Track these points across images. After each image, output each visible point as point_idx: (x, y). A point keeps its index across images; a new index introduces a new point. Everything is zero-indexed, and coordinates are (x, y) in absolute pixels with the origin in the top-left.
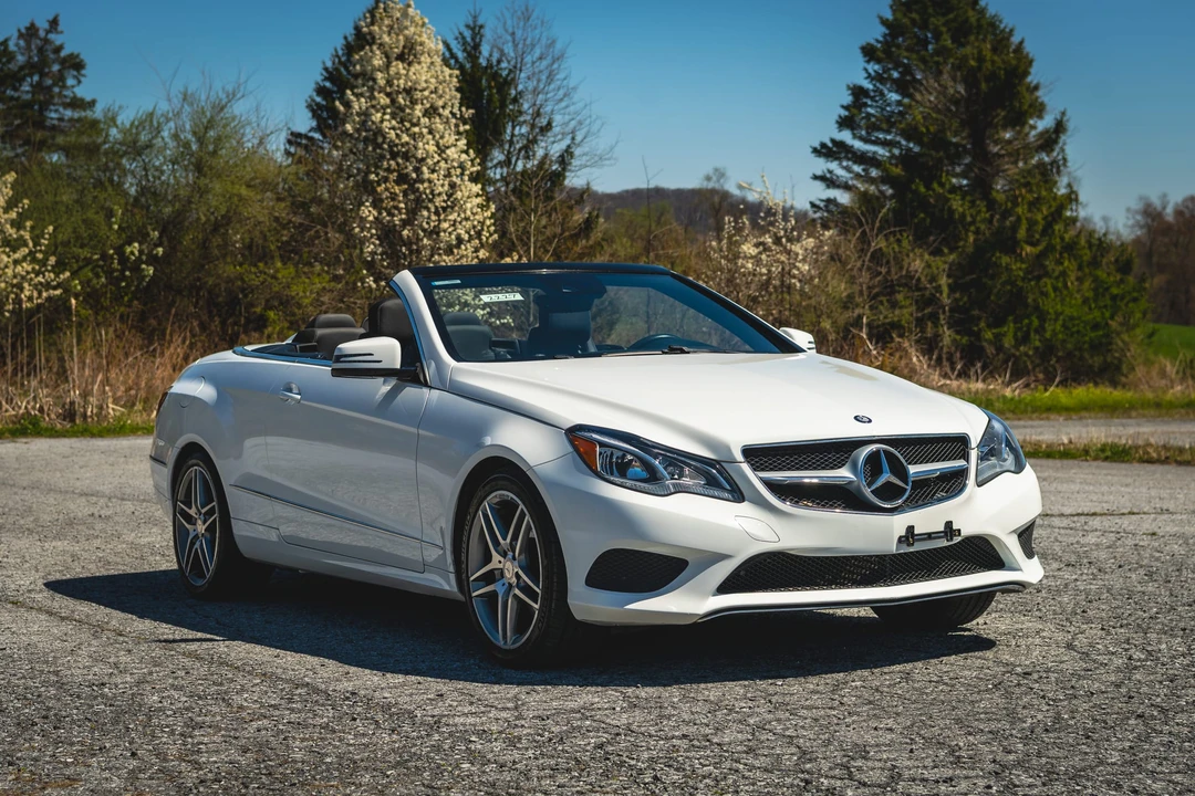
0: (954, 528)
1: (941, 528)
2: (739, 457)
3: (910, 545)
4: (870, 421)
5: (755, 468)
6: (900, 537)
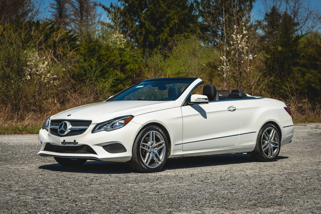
0: (76, 142)
2: (50, 122)
3: (64, 144)
6: (62, 142)
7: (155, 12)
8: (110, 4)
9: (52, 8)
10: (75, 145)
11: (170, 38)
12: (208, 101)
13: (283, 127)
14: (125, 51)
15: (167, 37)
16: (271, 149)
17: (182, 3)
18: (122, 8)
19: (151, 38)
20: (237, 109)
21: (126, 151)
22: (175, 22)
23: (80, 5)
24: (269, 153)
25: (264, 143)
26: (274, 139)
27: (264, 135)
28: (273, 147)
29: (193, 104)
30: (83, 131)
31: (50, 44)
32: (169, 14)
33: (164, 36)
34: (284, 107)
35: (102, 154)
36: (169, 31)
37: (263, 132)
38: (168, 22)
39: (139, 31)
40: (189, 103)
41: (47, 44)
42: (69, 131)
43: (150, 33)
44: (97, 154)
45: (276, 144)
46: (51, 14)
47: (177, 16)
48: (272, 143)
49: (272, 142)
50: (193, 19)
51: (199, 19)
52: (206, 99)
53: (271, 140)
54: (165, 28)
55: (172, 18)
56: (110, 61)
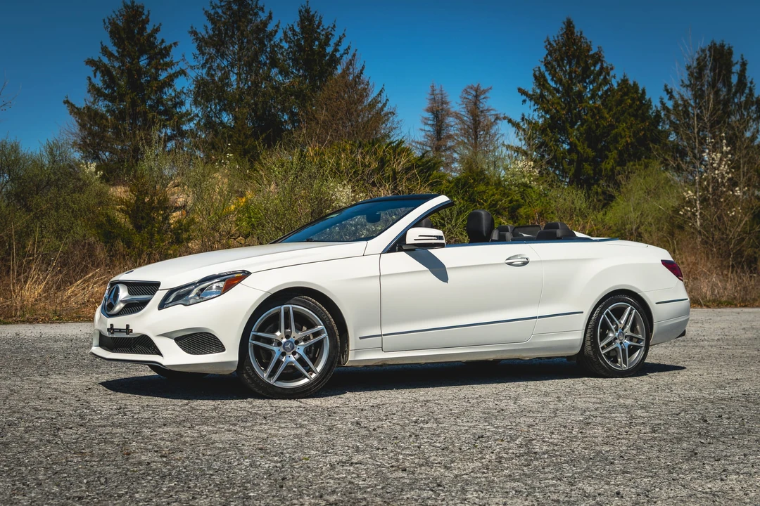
0: (130, 328)
3: (112, 333)
6: (108, 329)
7: (594, 126)
8: (521, 116)
9: (426, 124)
10: (128, 336)
11: (618, 168)
12: (444, 241)
13: (657, 303)
14: (531, 187)
15: (613, 166)
16: (623, 350)
17: (640, 112)
18: (541, 121)
19: (588, 168)
20: (532, 262)
21: (224, 350)
22: (627, 141)
23: (474, 120)
24: (619, 360)
25: (604, 336)
26: (633, 329)
27: (604, 319)
28: (629, 346)
29: (414, 250)
30: (144, 304)
31: (387, 174)
32: (617, 128)
33: (608, 165)
34: (662, 261)
35: (173, 356)
36: (616, 156)
37: (601, 313)
38: (615, 140)
39: (568, 157)
40: (404, 247)
41: (383, 175)
42: (122, 305)
43: (586, 160)
44: (162, 356)
45: (639, 341)
46: (423, 133)
47: (630, 132)
48: (626, 337)
49: (627, 334)
50: (659, 138)
51: (671, 136)
52: (440, 238)
53: (625, 330)
54: (610, 151)
55: (623, 134)
56: (491, 202)
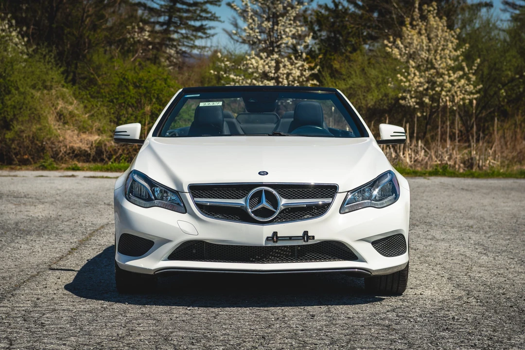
0: (309, 235)
1: (301, 234)
2: (186, 189)
3: (274, 242)
4: (267, 173)
5: (194, 196)
6: (268, 237)
21: (405, 252)
44: (366, 262)
